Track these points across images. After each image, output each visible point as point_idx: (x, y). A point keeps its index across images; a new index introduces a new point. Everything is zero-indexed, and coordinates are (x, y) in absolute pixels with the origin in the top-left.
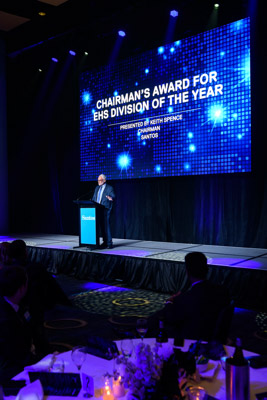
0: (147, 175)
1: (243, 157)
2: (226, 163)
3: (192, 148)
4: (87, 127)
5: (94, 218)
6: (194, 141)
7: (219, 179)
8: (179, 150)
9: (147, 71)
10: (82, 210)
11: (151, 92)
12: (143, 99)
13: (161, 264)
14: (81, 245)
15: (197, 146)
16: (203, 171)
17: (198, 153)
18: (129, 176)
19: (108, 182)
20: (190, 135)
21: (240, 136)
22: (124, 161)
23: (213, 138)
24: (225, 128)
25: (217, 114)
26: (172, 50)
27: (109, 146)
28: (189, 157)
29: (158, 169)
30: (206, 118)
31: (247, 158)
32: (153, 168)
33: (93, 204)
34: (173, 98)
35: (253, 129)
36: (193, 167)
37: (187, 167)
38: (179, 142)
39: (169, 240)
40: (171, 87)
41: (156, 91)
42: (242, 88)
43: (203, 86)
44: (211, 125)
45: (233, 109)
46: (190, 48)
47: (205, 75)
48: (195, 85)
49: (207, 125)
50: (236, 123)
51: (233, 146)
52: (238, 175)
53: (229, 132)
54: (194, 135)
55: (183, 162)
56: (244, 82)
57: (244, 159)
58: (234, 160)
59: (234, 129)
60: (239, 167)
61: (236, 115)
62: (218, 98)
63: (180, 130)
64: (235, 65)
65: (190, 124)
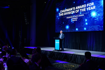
0: (74, 31)
1: (101, 26)
2: (96, 28)
3: (87, 24)
4: (57, 18)
5: (59, 43)
6: (87, 22)
7: (94, 32)
8: (83, 24)
9: (74, 3)
10: (56, 40)
11: (75, 8)
12: (73, 10)
13: (78, 56)
14: (55, 50)
15: (88, 23)
16: (90, 30)
17: (88, 25)
18: (69, 31)
19: (63, 33)
20: (86, 20)
22: (67, 27)
23: (92, 20)
25: (94, 14)
28: (86, 26)
29: (77, 29)
30: (90, 15)
31: (102, 27)
33: (59, 39)
34: (81, 10)
35: (104, 19)
36: (87, 29)
37: (85, 29)
38: (83, 22)
39: (80, 49)
40: (81, 7)
41: (77, 8)
42: (101, 7)
43: (90, 7)
44: (92, 17)
45: (98, 13)
47: (90, 3)
48: (87, 6)
49: (91, 17)
50: (99, 17)
51: (99, 23)
52: (100, 31)
53: (97, 19)
54: (87, 20)
55: (84, 27)
56: (102, 5)
57: (101, 27)
58: (98, 27)
59: (99, 19)
60: (100, 29)
61: (99, 15)
62: (94, 10)
63: (83, 19)
64: (99, 1)
65: (86, 17)
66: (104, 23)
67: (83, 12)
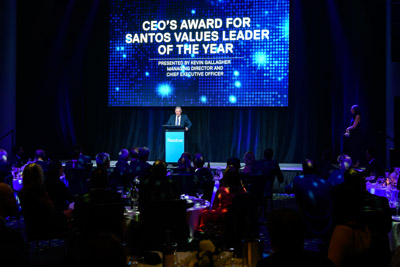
0: (191, 103)
1: (282, 95)
2: (268, 99)
3: (238, 84)
4: (119, 53)
6: (239, 78)
8: (225, 85)
15: (243, 83)
16: (247, 103)
17: (243, 89)
18: (171, 104)
20: (236, 73)
21: (279, 79)
23: (255, 77)
24: (267, 71)
27: (147, 74)
28: (234, 91)
29: (204, 99)
30: (251, 61)
31: (285, 96)
32: (197, 98)
35: (290, 74)
36: (238, 100)
38: (226, 78)
42: (282, 42)
44: (255, 67)
45: (276, 57)
49: (251, 67)
50: (277, 68)
51: (274, 86)
54: (240, 74)
55: (229, 95)
56: (284, 38)
57: (282, 97)
58: (274, 96)
59: (275, 73)
60: (279, 102)
61: (277, 62)
62: (262, 47)
63: (226, 68)
64: (277, 23)
65: (236, 64)
66: (290, 87)
67: (224, 46)
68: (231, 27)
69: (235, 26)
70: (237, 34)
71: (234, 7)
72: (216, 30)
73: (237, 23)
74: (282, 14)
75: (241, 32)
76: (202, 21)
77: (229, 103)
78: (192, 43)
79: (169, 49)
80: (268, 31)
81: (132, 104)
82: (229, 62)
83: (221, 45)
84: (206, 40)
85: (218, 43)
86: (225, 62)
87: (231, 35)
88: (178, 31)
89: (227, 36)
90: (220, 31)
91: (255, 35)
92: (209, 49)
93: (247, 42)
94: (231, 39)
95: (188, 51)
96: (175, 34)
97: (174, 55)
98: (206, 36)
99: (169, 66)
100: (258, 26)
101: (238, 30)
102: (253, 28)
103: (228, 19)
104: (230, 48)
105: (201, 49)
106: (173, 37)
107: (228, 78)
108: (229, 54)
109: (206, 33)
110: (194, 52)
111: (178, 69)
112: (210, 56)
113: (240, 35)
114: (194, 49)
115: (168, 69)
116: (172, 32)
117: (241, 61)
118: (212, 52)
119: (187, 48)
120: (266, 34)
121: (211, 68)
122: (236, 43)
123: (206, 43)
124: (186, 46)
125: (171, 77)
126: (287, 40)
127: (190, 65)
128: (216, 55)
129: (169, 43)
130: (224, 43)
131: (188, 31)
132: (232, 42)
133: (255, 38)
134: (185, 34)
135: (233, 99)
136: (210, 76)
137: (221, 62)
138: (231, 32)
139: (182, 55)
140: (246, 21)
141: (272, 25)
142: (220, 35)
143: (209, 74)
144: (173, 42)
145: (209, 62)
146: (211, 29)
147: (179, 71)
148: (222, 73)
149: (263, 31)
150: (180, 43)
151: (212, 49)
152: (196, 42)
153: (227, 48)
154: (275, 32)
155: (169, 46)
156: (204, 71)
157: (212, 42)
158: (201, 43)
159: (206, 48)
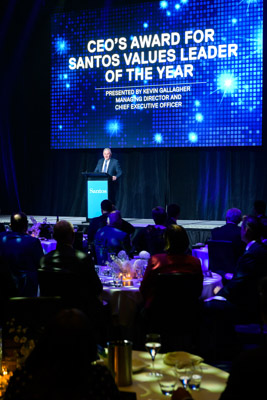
0: (144, 144)
1: (254, 130)
2: (236, 136)
3: (199, 118)
4: (62, 82)
6: (201, 110)
8: (184, 119)
15: (205, 116)
16: (211, 143)
17: (205, 123)
18: (121, 145)
20: (197, 103)
21: (251, 109)
22: (114, 127)
23: (220, 107)
24: (236, 99)
25: (227, 83)
26: (177, 7)
27: (93, 108)
28: (195, 127)
29: (158, 138)
30: (215, 87)
31: (258, 132)
32: (151, 138)
35: (264, 102)
36: (200, 138)
42: (254, 60)
44: (221, 94)
45: (245, 80)
46: (198, 8)
49: (216, 94)
50: (248, 95)
51: (243, 119)
52: (248, 148)
53: (240, 103)
54: (202, 103)
55: (189, 132)
56: (257, 54)
57: (254, 134)
58: (244, 132)
59: (245, 101)
60: (250, 140)
61: (247, 87)
62: (229, 67)
63: (185, 97)
64: (247, 35)
65: (197, 91)
66: (264, 119)
67: (183, 68)
68: (191, 42)
69: (196, 40)
70: (198, 51)
71: (194, 16)
72: (174, 47)
73: (198, 36)
74: (254, 22)
75: (202, 49)
76: (156, 36)
77: (189, 143)
78: (144, 66)
79: (117, 75)
80: (236, 46)
81: (77, 146)
82: (189, 88)
83: (179, 67)
84: (160, 61)
85: (175, 64)
86: (184, 89)
87: (191, 53)
88: (128, 51)
89: (186, 55)
90: (177, 49)
91: (220, 52)
92: (164, 73)
93: (211, 61)
94: (191, 58)
95: (139, 77)
96: (125, 55)
97: (124, 82)
98: (161, 56)
99: (118, 97)
100: (224, 39)
101: (199, 46)
102: (217, 42)
103: (187, 33)
104: (189, 70)
105: (155, 73)
106: (122, 59)
107: (187, 109)
108: (189, 79)
109: (161, 52)
110: (147, 78)
111: (128, 100)
112: (165, 82)
113: (202, 53)
114: (147, 73)
115: (118, 100)
116: (121, 53)
117: (204, 86)
118: (168, 77)
119: (138, 72)
120: (233, 49)
121: (167, 97)
122: (196, 64)
123: (161, 65)
124: (137, 69)
125: (121, 111)
126: (260, 56)
127: (142, 95)
128: (173, 80)
129: (118, 68)
130: (183, 64)
131: (139, 51)
132: (192, 63)
133: (220, 56)
134: (136, 54)
135: (193, 137)
136: (165, 108)
137: (179, 89)
138: (191, 49)
139: (134, 83)
140: (209, 34)
141: (241, 37)
142: (178, 54)
143: (164, 105)
144: (123, 66)
145: (165, 90)
146: (166, 47)
147: (130, 103)
148: (180, 104)
149: (230, 46)
150: (131, 66)
151: (168, 72)
152: (149, 65)
153: (186, 71)
154: (245, 46)
155: (117, 71)
156: (159, 102)
157: (168, 64)
158: (154, 66)
159: (161, 72)
